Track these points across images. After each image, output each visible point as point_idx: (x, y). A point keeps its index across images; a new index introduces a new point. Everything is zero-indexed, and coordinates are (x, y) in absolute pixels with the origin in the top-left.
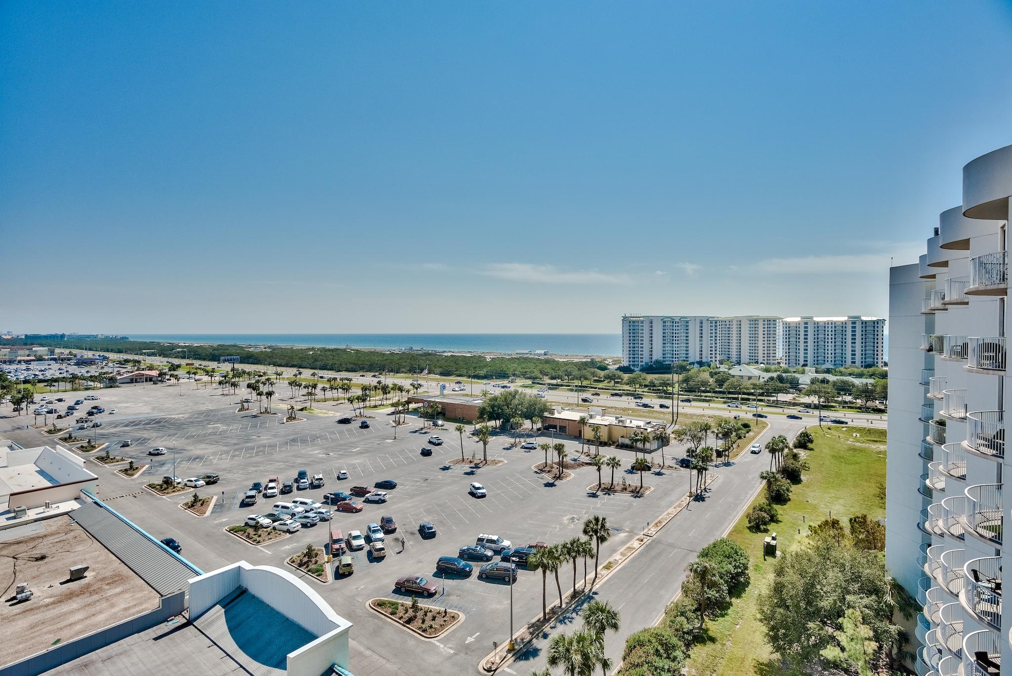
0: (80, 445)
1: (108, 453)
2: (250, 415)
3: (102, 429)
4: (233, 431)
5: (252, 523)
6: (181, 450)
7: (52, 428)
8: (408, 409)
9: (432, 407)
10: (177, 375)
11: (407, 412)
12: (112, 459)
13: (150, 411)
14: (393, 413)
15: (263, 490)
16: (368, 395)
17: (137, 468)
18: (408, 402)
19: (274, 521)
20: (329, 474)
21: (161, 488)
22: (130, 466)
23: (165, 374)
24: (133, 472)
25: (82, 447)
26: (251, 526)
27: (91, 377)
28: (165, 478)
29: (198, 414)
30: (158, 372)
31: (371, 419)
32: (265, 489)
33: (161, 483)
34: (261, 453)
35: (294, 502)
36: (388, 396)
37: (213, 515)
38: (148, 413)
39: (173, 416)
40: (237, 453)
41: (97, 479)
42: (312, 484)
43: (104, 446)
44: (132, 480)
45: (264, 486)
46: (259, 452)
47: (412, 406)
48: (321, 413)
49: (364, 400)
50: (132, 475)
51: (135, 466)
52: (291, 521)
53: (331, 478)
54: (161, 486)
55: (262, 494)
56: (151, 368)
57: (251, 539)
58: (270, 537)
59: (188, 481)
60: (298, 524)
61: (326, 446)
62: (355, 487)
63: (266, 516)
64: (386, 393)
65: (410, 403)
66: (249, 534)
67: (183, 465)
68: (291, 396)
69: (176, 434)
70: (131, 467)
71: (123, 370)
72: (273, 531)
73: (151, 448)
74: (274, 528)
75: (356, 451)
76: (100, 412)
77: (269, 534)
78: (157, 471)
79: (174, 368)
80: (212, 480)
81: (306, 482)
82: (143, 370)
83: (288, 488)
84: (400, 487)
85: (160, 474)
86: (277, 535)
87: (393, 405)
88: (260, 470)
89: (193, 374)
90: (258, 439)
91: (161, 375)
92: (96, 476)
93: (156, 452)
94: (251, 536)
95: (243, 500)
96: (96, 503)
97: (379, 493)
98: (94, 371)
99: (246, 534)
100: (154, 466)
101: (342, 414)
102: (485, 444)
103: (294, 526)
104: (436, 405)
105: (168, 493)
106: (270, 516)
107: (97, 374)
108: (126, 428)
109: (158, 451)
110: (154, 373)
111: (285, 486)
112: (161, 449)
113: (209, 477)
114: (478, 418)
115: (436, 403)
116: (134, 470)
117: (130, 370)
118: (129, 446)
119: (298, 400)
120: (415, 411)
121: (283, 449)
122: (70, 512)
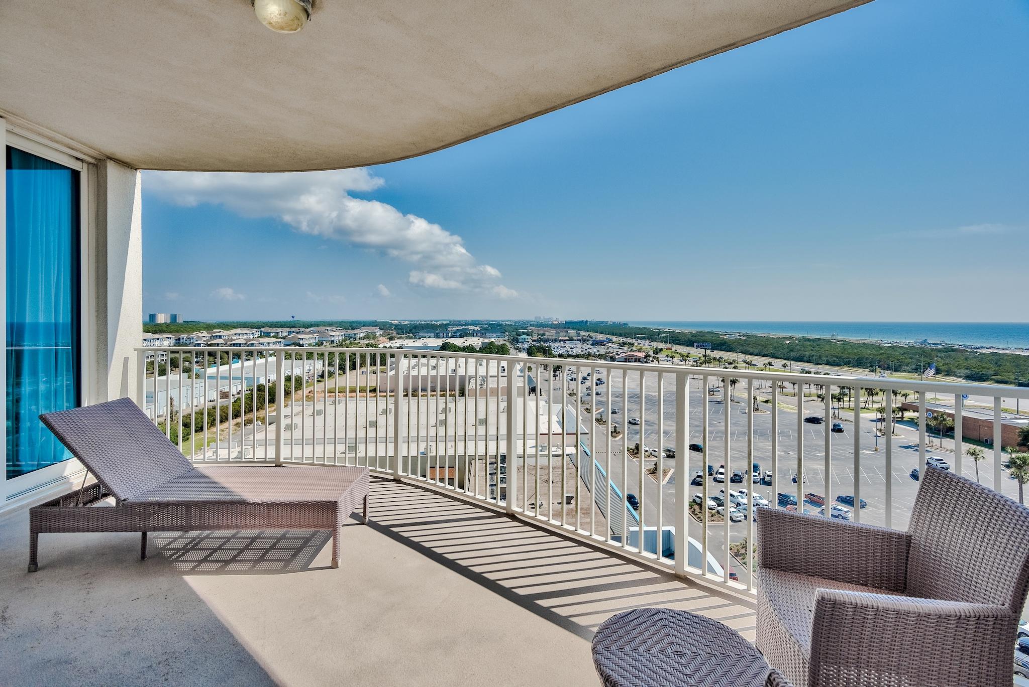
0: (585, 408)
1: (601, 416)
2: (715, 400)
3: (601, 397)
4: (697, 413)
5: (698, 500)
6: (653, 423)
7: (572, 392)
8: (902, 417)
9: (935, 418)
10: (658, 358)
11: (901, 421)
12: (604, 422)
13: (635, 387)
14: (879, 420)
15: (714, 474)
16: (846, 395)
17: (619, 432)
18: (903, 409)
19: (719, 505)
20: (785, 474)
21: (633, 452)
22: (615, 429)
23: (650, 356)
24: (616, 435)
25: (587, 409)
26: (697, 504)
27: (600, 355)
28: (637, 444)
29: (671, 394)
30: (644, 354)
31: (848, 423)
32: (716, 474)
33: (634, 448)
34: (718, 439)
35: (740, 492)
36: (876, 398)
37: (668, 484)
38: (633, 389)
39: (650, 393)
40: (697, 434)
41: (588, 434)
42: (763, 479)
43: (600, 411)
44: (615, 441)
45: (715, 471)
46: (718, 437)
47: (908, 415)
48: (788, 408)
49: (839, 400)
50: (615, 437)
51: (618, 430)
52: (735, 510)
53: (785, 478)
54: (633, 450)
55: (713, 477)
56: (639, 351)
57: (695, 515)
58: (713, 519)
59: (653, 450)
60: (741, 514)
61: (787, 444)
62: (811, 494)
63: (712, 498)
64: (872, 395)
65: (906, 410)
66: (695, 510)
67: (652, 437)
68: (758, 387)
69: (651, 409)
70: (615, 431)
71: (620, 351)
72: (717, 514)
73: (631, 417)
74: (718, 512)
75: (820, 456)
76: (602, 384)
77: (712, 516)
78: (633, 437)
79: (658, 351)
80: (672, 454)
81: (757, 476)
82: (635, 351)
83: (737, 478)
84: (871, 509)
85: (635, 441)
86: (720, 519)
87: (881, 410)
88: (715, 454)
89: (671, 357)
90: (718, 424)
91: (646, 356)
92: (588, 432)
93: (634, 422)
94: (696, 512)
95: (695, 479)
96: (585, 452)
97: (839, 507)
98: (602, 350)
99: (692, 510)
100: (631, 433)
101: (812, 412)
102: (1022, 482)
103: (736, 515)
104: (942, 416)
105: (637, 457)
106: (715, 499)
107: (604, 353)
108: (617, 399)
109: (636, 421)
110: (642, 355)
111: (735, 475)
112: (637, 419)
113: (669, 451)
114: (1020, 445)
115: (943, 414)
116: (617, 433)
117: (625, 352)
118: (616, 413)
119: (765, 391)
120: (912, 422)
121: (741, 439)
122: (570, 454)
